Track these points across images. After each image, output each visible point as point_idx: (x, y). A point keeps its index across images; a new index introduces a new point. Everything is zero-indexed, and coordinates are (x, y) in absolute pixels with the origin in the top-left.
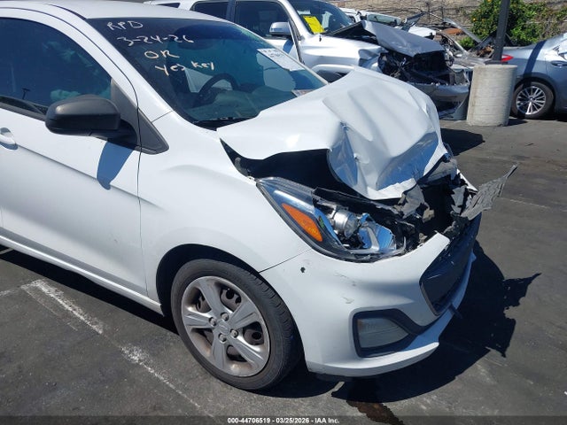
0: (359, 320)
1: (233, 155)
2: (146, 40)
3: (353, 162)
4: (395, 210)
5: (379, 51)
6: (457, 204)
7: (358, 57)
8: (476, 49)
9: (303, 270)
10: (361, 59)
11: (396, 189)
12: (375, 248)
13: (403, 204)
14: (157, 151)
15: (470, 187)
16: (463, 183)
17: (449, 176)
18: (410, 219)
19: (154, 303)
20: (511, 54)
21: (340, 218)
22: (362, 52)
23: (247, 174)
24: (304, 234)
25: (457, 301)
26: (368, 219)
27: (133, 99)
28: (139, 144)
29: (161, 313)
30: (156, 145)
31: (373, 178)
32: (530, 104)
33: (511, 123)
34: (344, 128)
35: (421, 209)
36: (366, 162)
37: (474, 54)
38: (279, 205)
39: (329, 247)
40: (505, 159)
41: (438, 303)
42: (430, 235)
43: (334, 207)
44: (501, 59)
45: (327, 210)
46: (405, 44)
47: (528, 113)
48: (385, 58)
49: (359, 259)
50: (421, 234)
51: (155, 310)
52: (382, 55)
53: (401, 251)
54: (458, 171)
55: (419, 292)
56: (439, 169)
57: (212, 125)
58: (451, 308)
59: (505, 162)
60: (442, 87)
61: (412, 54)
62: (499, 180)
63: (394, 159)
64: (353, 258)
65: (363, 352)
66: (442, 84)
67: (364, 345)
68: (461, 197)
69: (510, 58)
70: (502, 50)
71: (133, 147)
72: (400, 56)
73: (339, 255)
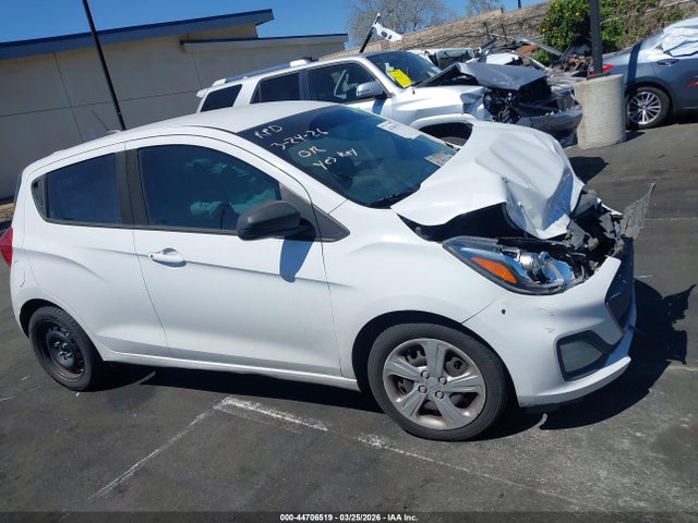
0: (562, 347)
1: (412, 225)
2: (292, 141)
3: (519, 209)
4: (567, 244)
5: (483, 91)
6: (608, 231)
7: (461, 103)
8: (559, 63)
9: (503, 312)
10: (465, 105)
11: (559, 226)
12: (560, 281)
13: (570, 238)
14: (338, 238)
15: (614, 213)
16: (606, 211)
17: (593, 206)
18: (580, 250)
19: (351, 381)
20: (609, 62)
21: (526, 260)
22: (463, 96)
23: (430, 239)
24: (498, 280)
25: (633, 320)
26: (546, 258)
27: (305, 197)
28: (318, 235)
29: (358, 389)
30: (337, 232)
31: (538, 221)
32: (644, 113)
33: (629, 137)
34: (505, 181)
35: (586, 240)
36: (529, 207)
37: (557, 69)
38: (468, 259)
39: (524, 287)
40: (641, 177)
41: (622, 321)
42: (601, 261)
43: (518, 251)
44: (602, 70)
45: (513, 255)
46: (507, 78)
47: (643, 123)
48: (489, 98)
49: (552, 291)
50: (591, 262)
51: (351, 388)
52: (486, 95)
53: (581, 279)
54: (599, 200)
55: (606, 311)
56: (581, 202)
57: (385, 204)
58: (630, 327)
59: (642, 181)
60: (557, 115)
61: (517, 87)
62: (642, 200)
63: (549, 200)
64: (547, 292)
65: (569, 376)
66: (556, 112)
67: (568, 370)
68: (609, 222)
69: (610, 67)
70: (601, 60)
71: (312, 239)
72: (503, 92)
73: (534, 292)
